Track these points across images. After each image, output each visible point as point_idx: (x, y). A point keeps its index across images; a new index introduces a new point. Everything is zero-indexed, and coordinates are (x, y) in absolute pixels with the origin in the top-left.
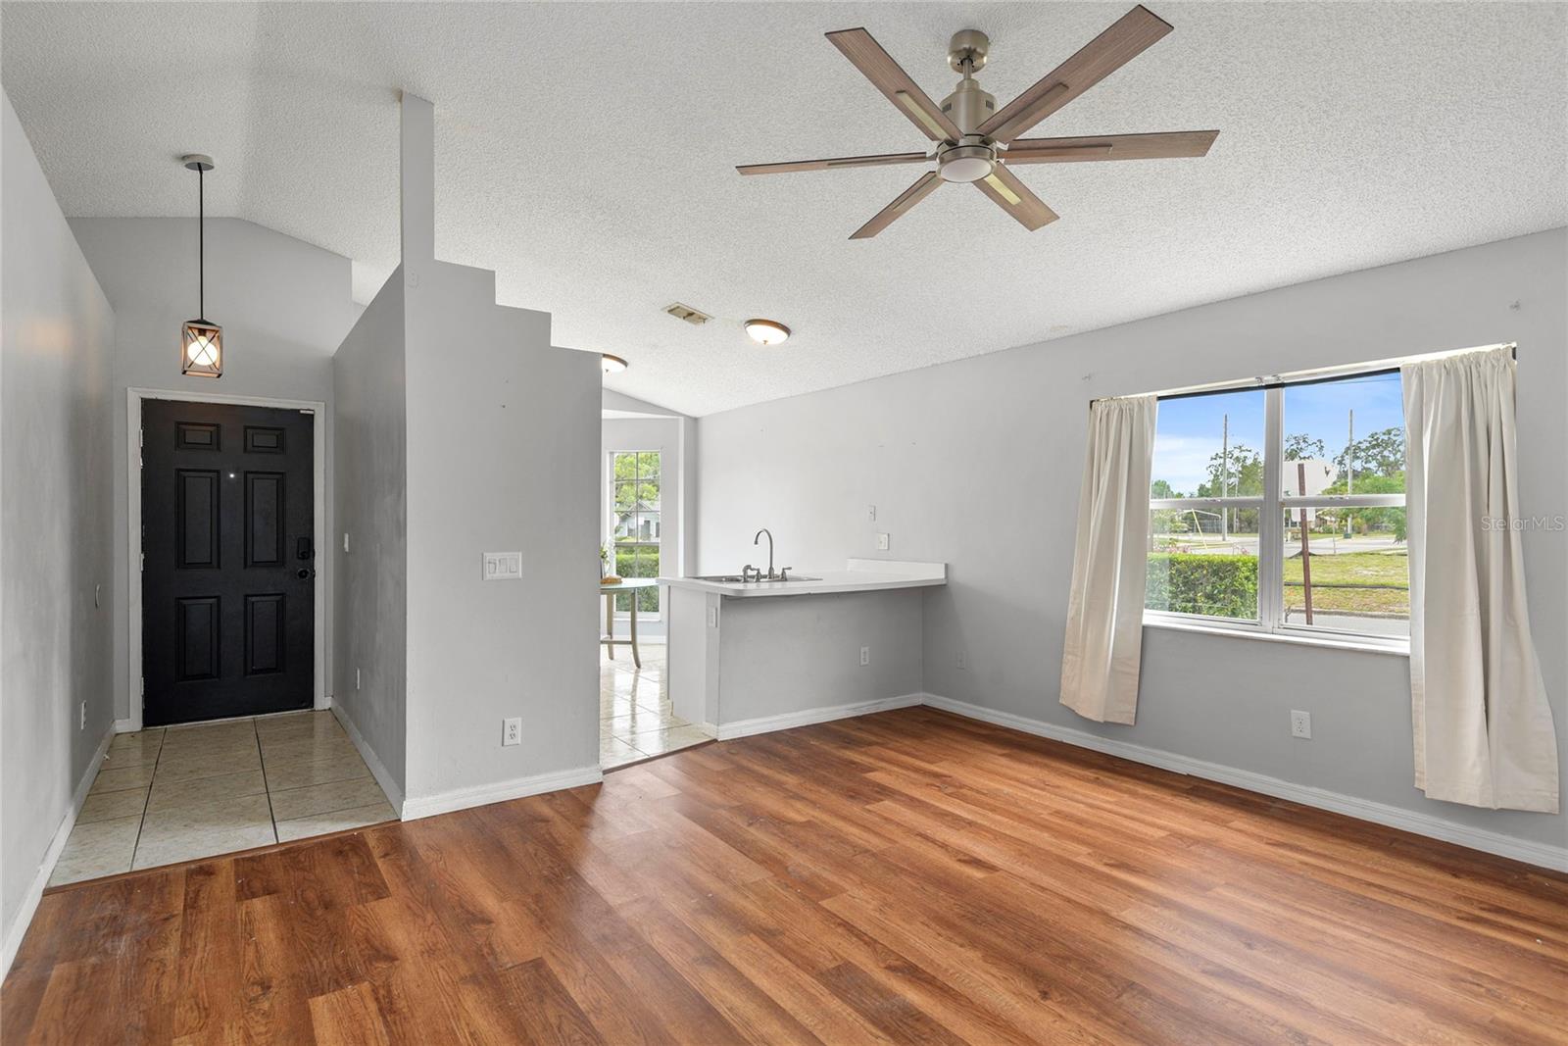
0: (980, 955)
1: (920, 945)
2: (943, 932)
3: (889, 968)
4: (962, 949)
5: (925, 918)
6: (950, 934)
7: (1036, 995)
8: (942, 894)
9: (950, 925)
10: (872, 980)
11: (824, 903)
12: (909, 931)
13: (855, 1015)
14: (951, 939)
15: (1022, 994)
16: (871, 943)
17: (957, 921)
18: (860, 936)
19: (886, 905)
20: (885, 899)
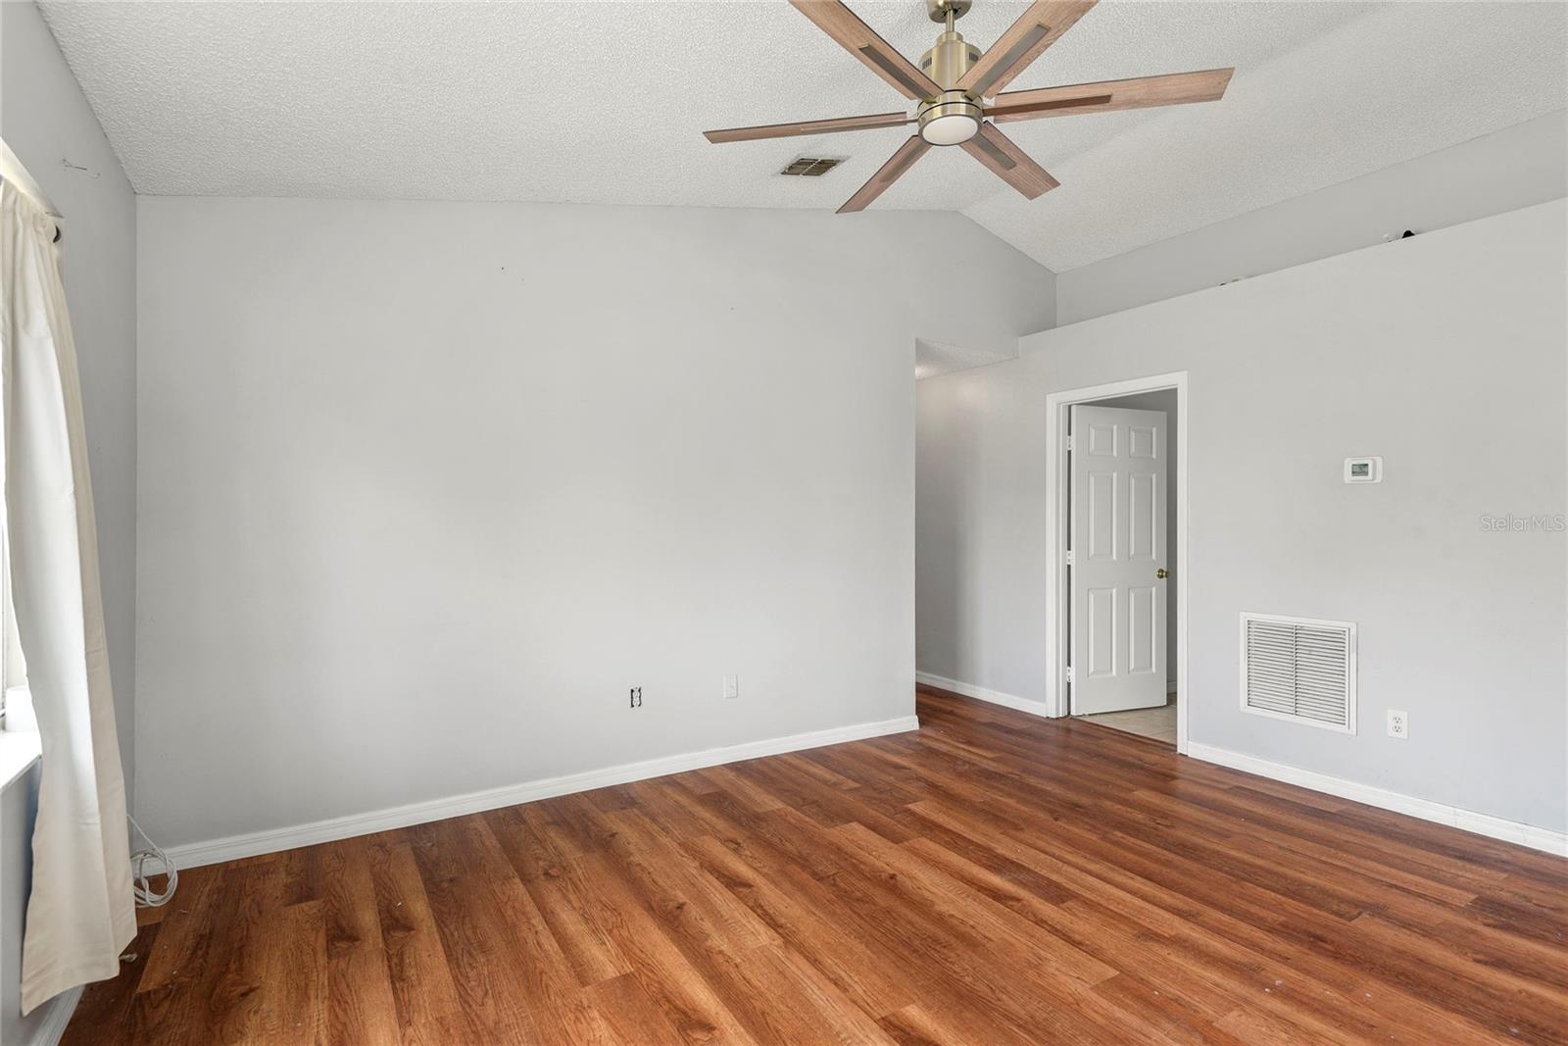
0: (936, 906)
1: (993, 919)
2: (969, 930)
3: (1018, 900)
4: (952, 913)
5: (988, 945)
6: (962, 928)
7: (899, 877)
8: (968, 980)
9: (962, 937)
10: (1030, 891)
11: (1112, 973)
12: (1005, 932)
13: (1036, 870)
14: (962, 922)
15: (910, 878)
16: (1040, 922)
17: (953, 941)
18: (1054, 931)
19: (1036, 967)
20: (1039, 975)
